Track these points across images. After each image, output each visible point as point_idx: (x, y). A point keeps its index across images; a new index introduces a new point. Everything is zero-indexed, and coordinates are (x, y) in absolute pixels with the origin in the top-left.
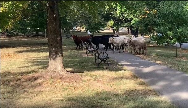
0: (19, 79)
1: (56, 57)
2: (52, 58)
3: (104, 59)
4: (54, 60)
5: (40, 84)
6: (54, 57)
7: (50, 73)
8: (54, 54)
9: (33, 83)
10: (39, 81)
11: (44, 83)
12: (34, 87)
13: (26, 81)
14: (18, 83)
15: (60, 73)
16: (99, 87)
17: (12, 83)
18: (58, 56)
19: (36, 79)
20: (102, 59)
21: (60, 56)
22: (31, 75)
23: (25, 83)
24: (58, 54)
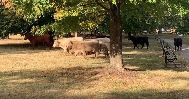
0: (83, 73)
1: (116, 55)
2: (112, 56)
3: (171, 59)
4: (114, 58)
5: (98, 79)
6: (114, 55)
7: (110, 70)
8: (114, 52)
9: (92, 77)
10: (98, 76)
11: (101, 78)
12: (91, 80)
13: (88, 75)
14: (81, 76)
15: (118, 70)
16: (149, 85)
17: (76, 76)
18: (118, 54)
19: (96, 74)
20: (170, 60)
21: (119, 54)
22: (94, 70)
23: (86, 77)
24: (118, 53)
